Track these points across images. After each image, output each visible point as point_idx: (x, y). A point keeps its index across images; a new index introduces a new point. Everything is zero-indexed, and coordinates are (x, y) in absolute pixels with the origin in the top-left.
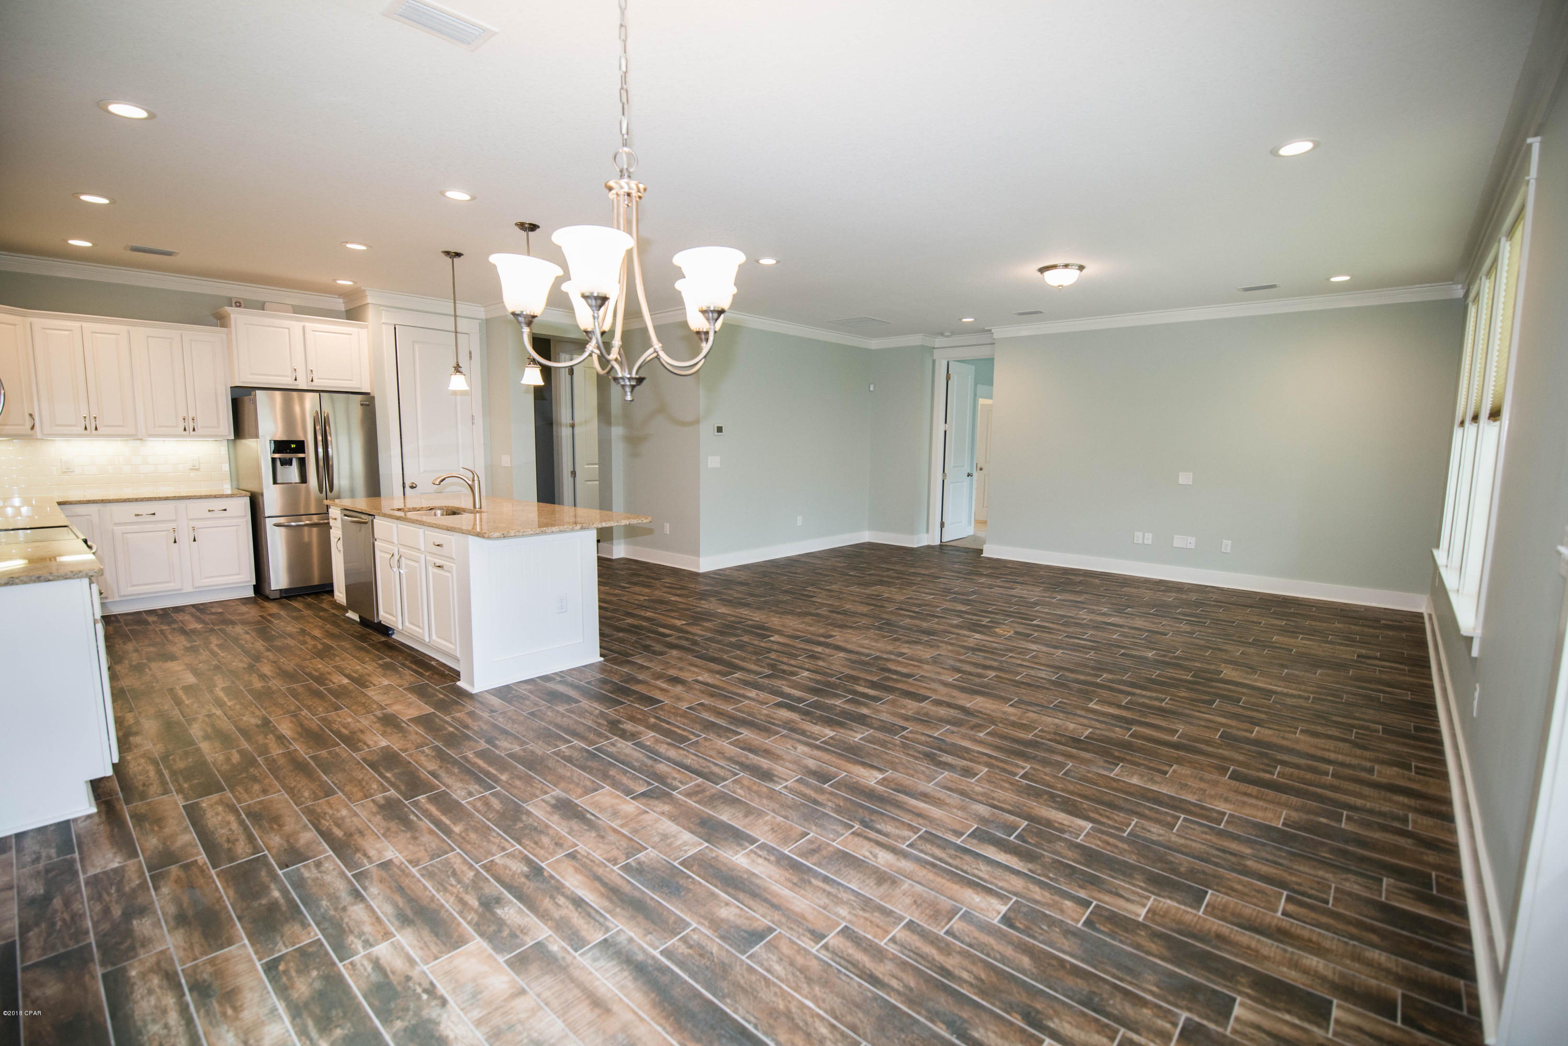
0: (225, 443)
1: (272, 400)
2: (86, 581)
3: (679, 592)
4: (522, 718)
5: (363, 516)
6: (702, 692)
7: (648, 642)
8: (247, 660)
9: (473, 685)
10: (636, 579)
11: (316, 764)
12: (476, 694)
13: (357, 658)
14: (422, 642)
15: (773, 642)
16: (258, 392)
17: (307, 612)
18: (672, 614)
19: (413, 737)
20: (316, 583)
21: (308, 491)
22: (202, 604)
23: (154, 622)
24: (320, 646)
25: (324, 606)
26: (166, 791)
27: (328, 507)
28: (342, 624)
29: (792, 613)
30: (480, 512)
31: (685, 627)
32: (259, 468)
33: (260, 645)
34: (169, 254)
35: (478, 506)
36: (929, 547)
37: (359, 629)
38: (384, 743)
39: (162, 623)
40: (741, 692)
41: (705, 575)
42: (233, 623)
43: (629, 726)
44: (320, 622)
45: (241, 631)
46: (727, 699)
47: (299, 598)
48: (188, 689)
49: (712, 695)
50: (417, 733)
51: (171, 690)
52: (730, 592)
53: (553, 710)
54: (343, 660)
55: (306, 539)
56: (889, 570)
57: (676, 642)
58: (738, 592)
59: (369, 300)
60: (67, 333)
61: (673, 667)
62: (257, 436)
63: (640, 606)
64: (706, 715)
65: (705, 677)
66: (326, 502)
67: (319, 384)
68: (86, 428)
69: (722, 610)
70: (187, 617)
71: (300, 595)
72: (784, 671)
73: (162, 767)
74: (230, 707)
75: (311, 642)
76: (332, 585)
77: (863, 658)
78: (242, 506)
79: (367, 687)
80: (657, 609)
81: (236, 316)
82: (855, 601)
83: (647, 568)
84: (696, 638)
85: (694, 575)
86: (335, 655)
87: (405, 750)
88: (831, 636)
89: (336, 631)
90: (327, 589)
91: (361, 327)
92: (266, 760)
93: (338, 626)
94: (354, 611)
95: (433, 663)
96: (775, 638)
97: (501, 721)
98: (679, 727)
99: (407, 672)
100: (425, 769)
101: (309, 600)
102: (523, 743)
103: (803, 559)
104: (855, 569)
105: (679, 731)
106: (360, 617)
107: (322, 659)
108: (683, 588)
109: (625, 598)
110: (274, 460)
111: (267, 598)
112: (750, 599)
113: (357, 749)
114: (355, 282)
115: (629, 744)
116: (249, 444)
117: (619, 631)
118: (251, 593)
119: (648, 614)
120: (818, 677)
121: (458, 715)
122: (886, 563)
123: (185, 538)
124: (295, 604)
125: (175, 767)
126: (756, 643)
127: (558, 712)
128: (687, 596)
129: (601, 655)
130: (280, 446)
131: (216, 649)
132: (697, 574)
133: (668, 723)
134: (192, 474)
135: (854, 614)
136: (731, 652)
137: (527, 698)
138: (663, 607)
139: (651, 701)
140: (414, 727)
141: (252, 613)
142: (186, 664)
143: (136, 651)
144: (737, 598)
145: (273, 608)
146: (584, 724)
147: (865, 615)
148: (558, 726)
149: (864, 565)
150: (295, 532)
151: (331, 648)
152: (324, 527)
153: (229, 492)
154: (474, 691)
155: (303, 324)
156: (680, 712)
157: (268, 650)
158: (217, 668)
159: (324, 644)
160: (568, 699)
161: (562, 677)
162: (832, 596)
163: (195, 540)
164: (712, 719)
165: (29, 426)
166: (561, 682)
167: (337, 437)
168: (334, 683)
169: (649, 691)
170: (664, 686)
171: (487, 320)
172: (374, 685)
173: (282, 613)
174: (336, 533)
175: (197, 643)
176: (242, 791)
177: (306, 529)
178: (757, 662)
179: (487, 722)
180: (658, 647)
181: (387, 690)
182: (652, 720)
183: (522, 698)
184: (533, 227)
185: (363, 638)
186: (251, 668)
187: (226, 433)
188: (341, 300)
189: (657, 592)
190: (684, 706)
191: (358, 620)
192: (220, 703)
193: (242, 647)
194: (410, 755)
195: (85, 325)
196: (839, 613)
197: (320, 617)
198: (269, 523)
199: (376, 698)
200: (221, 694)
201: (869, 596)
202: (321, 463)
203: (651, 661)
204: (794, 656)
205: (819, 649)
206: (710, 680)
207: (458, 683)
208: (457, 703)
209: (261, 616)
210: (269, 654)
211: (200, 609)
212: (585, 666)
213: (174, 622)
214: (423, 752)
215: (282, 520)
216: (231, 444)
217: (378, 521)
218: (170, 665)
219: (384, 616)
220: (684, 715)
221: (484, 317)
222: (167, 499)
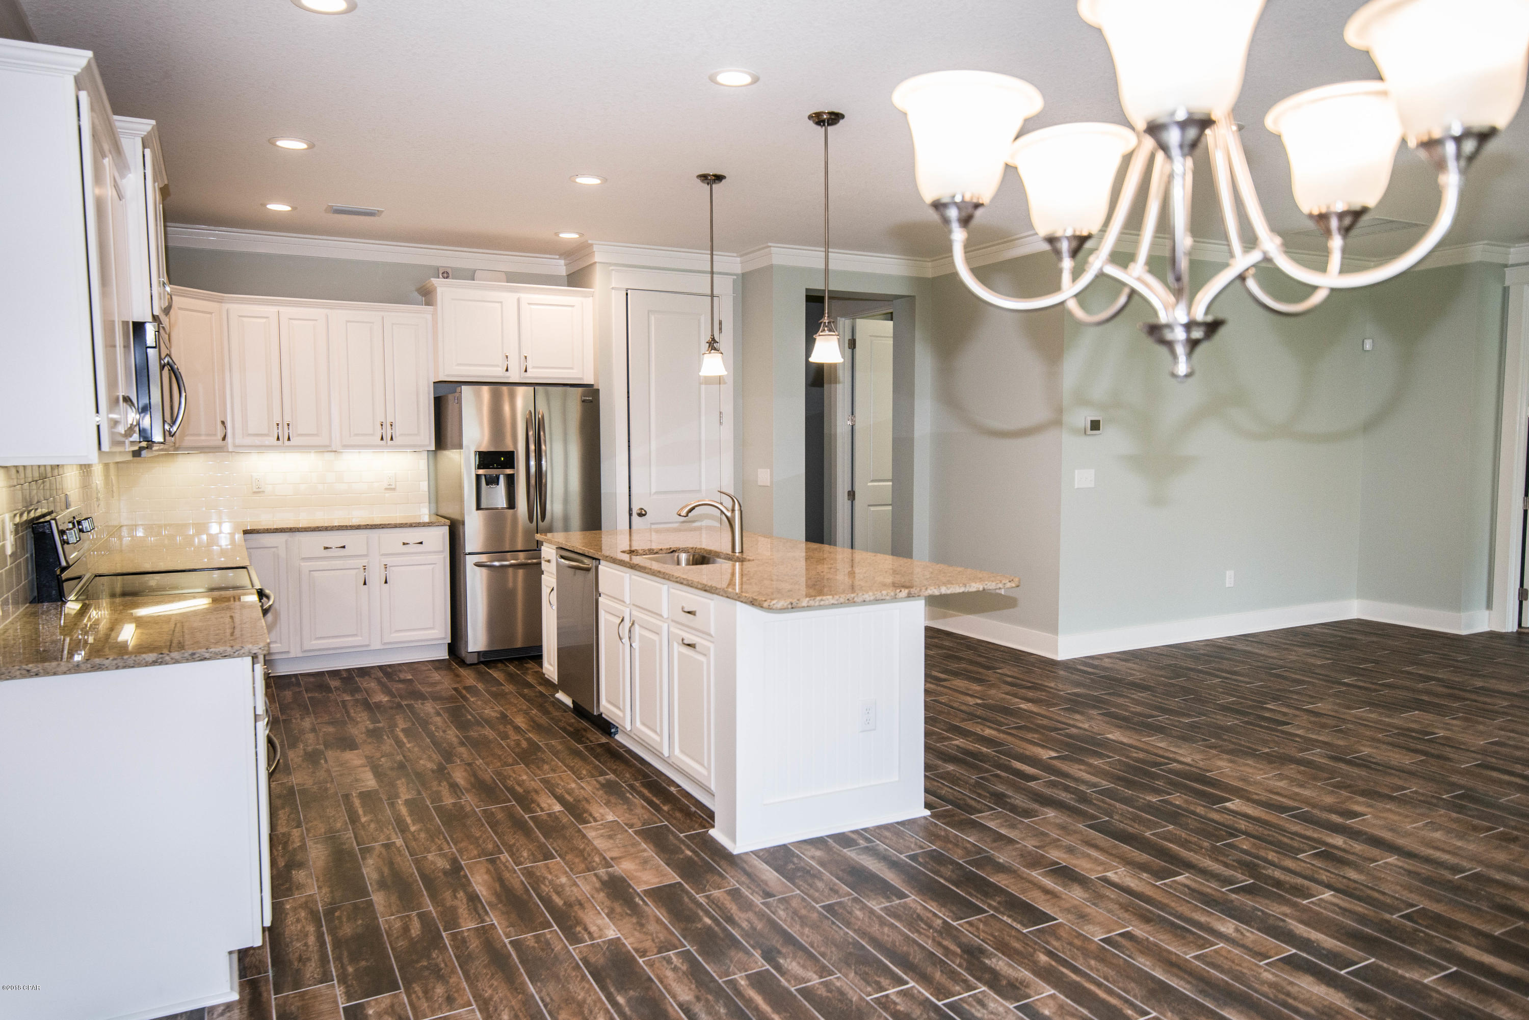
0: (425, 455)
1: (478, 396)
2: (249, 660)
3: (1030, 694)
4: (815, 916)
5: (586, 561)
6: (1125, 907)
7: (1000, 788)
8: (437, 757)
9: (733, 839)
10: (954, 666)
11: (519, 957)
12: (739, 856)
13: (571, 769)
14: (659, 756)
15: (1235, 813)
16: (464, 388)
17: (509, 688)
18: (1030, 736)
19: (652, 927)
20: (519, 644)
21: (515, 519)
22: (390, 666)
23: (337, 689)
24: (524, 744)
25: (530, 679)
26: (325, 978)
27: (539, 544)
28: (551, 709)
29: (1252, 753)
30: (742, 560)
31: (1057, 763)
32: (461, 487)
33: (452, 735)
34: (371, 214)
35: (738, 549)
36: (1493, 636)
37: (572, 719)
38: (612, 933)
39: (345, 691)
40: (1203, 919)
41: (1068, 665)
42: (422, 697)
43: (1000, 963)
44: (525, 705)
45: (431, 711)
46: (1178, 932)
47: (500, 665)
48: (368, 797)
49: (1146, 919)
50: (658, 920)
51: (347, 797)
52: (1120, 701)
53: (864, 907)
54: (554, 770)
55: (511, 585)
56: (1429, 679)
57: (1048, 791)
58: (1137, 702)
59: (598, 258)
60: (264, 320)
61: (1055, 843)
62: (460, 446)
63: (972, 716)
64: (1144, 963)
65: (1119, 874)
66: (538, 537)
67: (535, 375)
68: (278, 439)
69: (1115, 735)
70: (373, 685)
71: (501, 661)
72: (1278, 884)
73: (324, 929)
74: (413, 834)
75: (514, 736)
76: (540, 648)
77: (1448, 875)
78: (439, 537)
79: (586, 822)
80: (1001, 724)
81: (443, 289)
82: (1379, 741)
83: (969, 647)
84: (1083, 788)
85: (1049, 665)
86: (543, 761)
87: (643, 953)
88: (1355, 815)
89: (544, 720)
90: (535, 655)
91: (585, 296)
92: (454, 937)
93: (546, 712)
94: (569, 694)
95: (672, 789)
96: (1235, 804)
97: (781, 916)
98: (1099, 985)
99: (638, 801)
100: (674, 997)
101: (511, 668)
102: (823, 971)
103: (1240, 646)
104: (1352, 672)
105: (1102, 995)
106: (574, 702)
107: (527, 765)
108: (1035, 687)
109: (943, 699)
110: (478, 477)
111: (462, 663)
112: (1163, 719)
113: (575, 939)
114: (581, 235)
115: (1011, 1007)
116: (451, 456)
117: (945, 761)
118: (443, 654)
119: (988, 732)
120: (1359, 908)
121: (716, 893)
122: (1413, 664)
123: (376, 578)
124: (496, 674)
125: (341, 933)
126: (1200, 810)
127: (872, 912)
128: (1049, 704)
129: (928, 806)
130: (487, 459)
131: (401, 735)
132: (1053, 663)
133: (1075, 970)
134: (387, 495)
135: (1386, 768)
136: (1156, 825)
137: (818, 876)
138: (1013, 721)
139: (1033, 915)
140: (653, 909)
141: (444, 682)
142: (367, 757)
143: (313, 730)
144: (1140, 714)
145: (469, 678)
146: (923, 948)
147: (1412, 773)
148: (874, 941)
149: (1369, 665)
150: (497, 575)
151: (539, 748)
152: (534, 570)
153: (426, 519)
154: (735, 852)
155: (516, 296)
156: (1093, 947)
157: (462, 744)
158: (401, 766)
159: (529, 740)
160: (885, 889)
161: (867, 840)
162: (1324, 726)
163: (386, 582)
164: (1159, 974)
165: (220, 437)
166: (871, 851)
167: (551, 445)
168: (542, 810)
169: (1024, 891)
170: (1048, 882)
171: (743, 274)
172: (596, 820)
173: (480, 686)
174: (549, 581)
175: (381, 725)
176: (420, 994)
177: (510, 570)
178: (1215, 854)
179: (761, 915)
180: (1019, 800)
181: (613, 830)
182: (1043, 958)
183: (809, 874)
184: (835, 118)
185: (577, 735)
186: (441, 772)
187: (427, 442)
188: (562, 262)
189: (993, 692)
190: (1097, 936)
191: (571, 705)
192: (402, 828)
193: (431, 735)
194: (651, 964)
195: (282, 309)
196: (1349, 763)
197: (524, 696)
198: (470, 561)
199: (600, 844)
200: (404, 811)
201: (1405, 732)
202: (533, 481)
203: (1013, 826)
204: (1292, 852)
205: (1338, 841)
206: (1132, 883)
207: (712, 832)
208: (712, 870)
209: (455, 689)
210: (462, 750)
211: (389, 671)
212: (902, 823)
213: (357, 690)
214: (669, 961)
215: (483, 558)
216: (431, 454)
217: (604, 569)
218: (348, 755)
219: (607, 707)
220: (1101, 956)
221: (739, 271)
222: (358, 527)
